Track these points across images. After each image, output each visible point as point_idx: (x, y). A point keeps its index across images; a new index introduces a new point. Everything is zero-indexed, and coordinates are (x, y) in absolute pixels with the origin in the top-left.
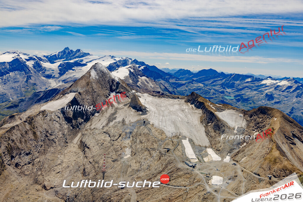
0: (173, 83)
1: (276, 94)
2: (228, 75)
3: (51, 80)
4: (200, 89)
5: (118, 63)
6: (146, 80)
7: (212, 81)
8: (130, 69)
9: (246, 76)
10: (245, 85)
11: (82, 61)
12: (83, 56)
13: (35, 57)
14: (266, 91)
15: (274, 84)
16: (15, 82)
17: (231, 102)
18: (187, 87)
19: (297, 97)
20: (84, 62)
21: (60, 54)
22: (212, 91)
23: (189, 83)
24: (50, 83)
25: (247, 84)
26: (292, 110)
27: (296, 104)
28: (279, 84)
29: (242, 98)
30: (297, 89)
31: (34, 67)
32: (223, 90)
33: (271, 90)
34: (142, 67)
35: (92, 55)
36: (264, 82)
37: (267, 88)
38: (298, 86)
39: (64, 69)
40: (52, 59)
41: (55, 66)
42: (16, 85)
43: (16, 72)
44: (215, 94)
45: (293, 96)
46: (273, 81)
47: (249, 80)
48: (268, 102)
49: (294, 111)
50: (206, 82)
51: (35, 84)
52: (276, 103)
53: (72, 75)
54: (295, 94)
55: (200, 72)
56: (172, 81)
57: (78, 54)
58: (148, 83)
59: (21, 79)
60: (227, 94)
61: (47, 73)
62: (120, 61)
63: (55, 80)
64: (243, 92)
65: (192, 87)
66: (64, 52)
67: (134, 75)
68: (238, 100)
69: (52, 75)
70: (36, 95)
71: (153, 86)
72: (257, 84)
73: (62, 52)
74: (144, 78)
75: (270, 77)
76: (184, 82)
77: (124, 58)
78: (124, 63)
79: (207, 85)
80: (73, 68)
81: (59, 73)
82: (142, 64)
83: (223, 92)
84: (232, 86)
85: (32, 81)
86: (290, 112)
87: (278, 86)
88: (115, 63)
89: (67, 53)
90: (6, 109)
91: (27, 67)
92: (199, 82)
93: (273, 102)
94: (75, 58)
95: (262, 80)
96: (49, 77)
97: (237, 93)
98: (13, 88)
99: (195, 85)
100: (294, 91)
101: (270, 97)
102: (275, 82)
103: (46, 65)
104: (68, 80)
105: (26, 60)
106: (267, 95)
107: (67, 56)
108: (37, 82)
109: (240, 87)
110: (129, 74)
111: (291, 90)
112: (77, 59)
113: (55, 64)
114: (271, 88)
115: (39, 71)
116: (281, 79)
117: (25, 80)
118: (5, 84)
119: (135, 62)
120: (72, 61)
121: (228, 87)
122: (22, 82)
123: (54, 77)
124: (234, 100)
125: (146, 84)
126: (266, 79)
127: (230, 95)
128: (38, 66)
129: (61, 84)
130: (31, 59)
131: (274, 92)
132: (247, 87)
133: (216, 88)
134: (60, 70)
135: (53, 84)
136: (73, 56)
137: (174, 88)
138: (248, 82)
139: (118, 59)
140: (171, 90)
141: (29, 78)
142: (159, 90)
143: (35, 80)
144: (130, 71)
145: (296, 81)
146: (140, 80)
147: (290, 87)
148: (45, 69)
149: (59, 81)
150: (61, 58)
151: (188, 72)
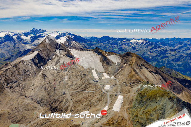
0: (89, 44)
1: (137, 46)
2: (115, 39)
3: (27, 45)
4: (102, 46)
5: (61, 35)
6: (75, 43)
7: (107, 42)
8: (67, 37)
9: (123, 39)
10: (123, 43)
11: (42, 35)
12: (43, 32)
13: (17, 34)
14: (132, 46)
15: (136, 42)
16: (8, 47)
17: (116, 51)
18: (96, 45)
19: (146, 47)
20: (44, 35)
21: (31, 32)
22: (108, 46)
23: (96, 43)
24: (27, 47)
25: (124, 43)
26: (144, 53)
27: (146, 51)
28: (138, 42)
29: (121, 49)
30: (146, 43)
31: (17, 39)
32: (112, 46)
33: (134, 45)
34: (73, 37)
35: (47, 31)
36: (131, 41)
37: (132, 44)
38: (146, 42)
39: (33, 39)
40: (26, 34)
41: (29, 38)
42: (9, 48)
43: (8, 42)
44: (109, 48)
45: (144, 47)
46: (135, 41)
47: (125, 40)
48: (133, 50)
49: (145, 54)
50: (105, 43)
51: (19, 47)
52: (137, 51)
53: (38, 42)
54: (145, 46)
55: (102, 38)
56: (88, 43)
57: (40, 31)
58: (76, 44)
59: (11, 45)
60: (115, 48)
61: (25, 41)
62: (62, 34)
63: (29, 45)
64: (122, 46)
65: (98, 45)
66: (33, 30)
67: (69, 41)
68: (120, 50)
69: (27, 43)
70: (19, 53)
71: (78, 45)
72: (128, 42)
73: (31, 30)
74: (74, 42)
75: (134, 39)
76: (94, 43)
77: (64, 32)
78: (64, 35)
79: (105, 44)
80: (38, 39)
81: (31, 41)
82: (73, 35)
83: (113, 47)
84: (117, 44)
85: (17, 46)
86: (143, 55)
87: (138, 43)
88: (59, 35)
89: (34, 31)
90: (4, 61)
91: (14, 39)
92: (102, 43)
93: (135, 50)
94: (39, 33)
95: (130, 40)
96: (26, 43)
97: (119, 47)
98: (7, 50)
99: (100, 44)
100: (145, 45)
101: (134, 48)
102: (136, 41)
103: (24, 37)
104: (36, 45)
105: (13, 35)
106: (132, 47)
107: (34, 32)
108: (20, 46)
109: (121, 44)
110: (66, 40)
111: (143, 44)
112: (40, 34)
113: (28, 37)
114: (135, 44)
115: (20, 41)
116: (139, 40)
117: (13, 46)
118: (2, 48)
119: (70, 34)
120: (37, 35)
121: (115, 44)
122: (11, 47)
123: (28, 44)
124: (118, 50)
125: (75, 44)
126: (132, 40)
127: (116, 48)
128: (19, 38)
129: (32, 47)
130: (15, 35)
131: (136, 46)
132: (124, 44)
133: (109, 45)
134: (31, 40)
135: (28, 47)
136: (38, 32)
137: (89, 46)
138: (124, 41)
139: (61, 33)
140: (88, 47)
141: (15, 44)
142: (82, 47)
143: (18, 45)
144: (67, 39)
145: (145, 40)
146: (72, 43)
147: (143, 43)
148: (23, 40)
149: (31, 45)
150: (31, 34)
151: (96, 38)
